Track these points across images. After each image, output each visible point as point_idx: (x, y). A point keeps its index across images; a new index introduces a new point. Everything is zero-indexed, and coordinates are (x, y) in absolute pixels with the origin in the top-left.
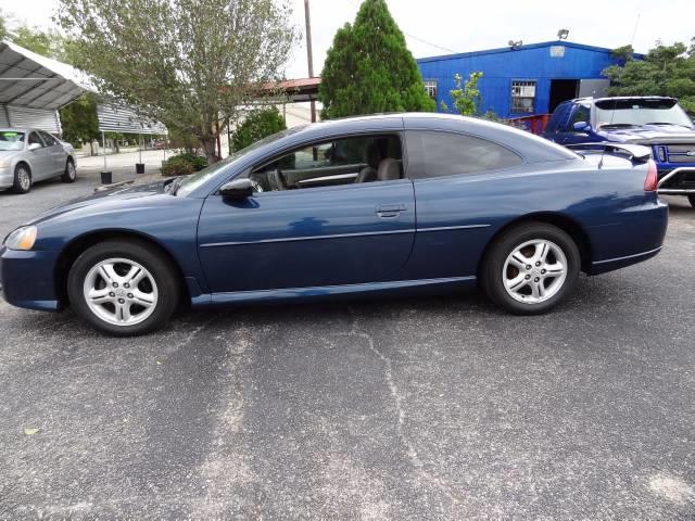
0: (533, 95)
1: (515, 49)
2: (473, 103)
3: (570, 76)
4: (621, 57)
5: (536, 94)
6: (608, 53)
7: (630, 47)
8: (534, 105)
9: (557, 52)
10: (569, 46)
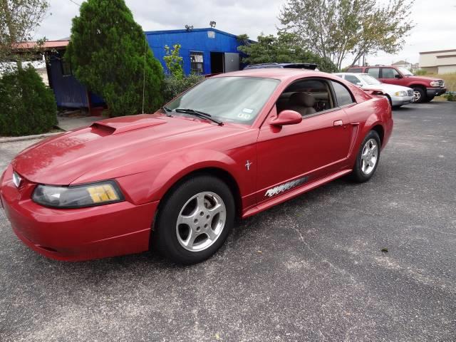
0: (202, 61)
1: (188, 31)
2: (180, 66)
3: (219, 51)
4: (242, 40)
5: (204, 60)
6: (235, 37)
7: (245, 35)
8: (203, 67)
9: (211, 35)
10: (217, 32)
